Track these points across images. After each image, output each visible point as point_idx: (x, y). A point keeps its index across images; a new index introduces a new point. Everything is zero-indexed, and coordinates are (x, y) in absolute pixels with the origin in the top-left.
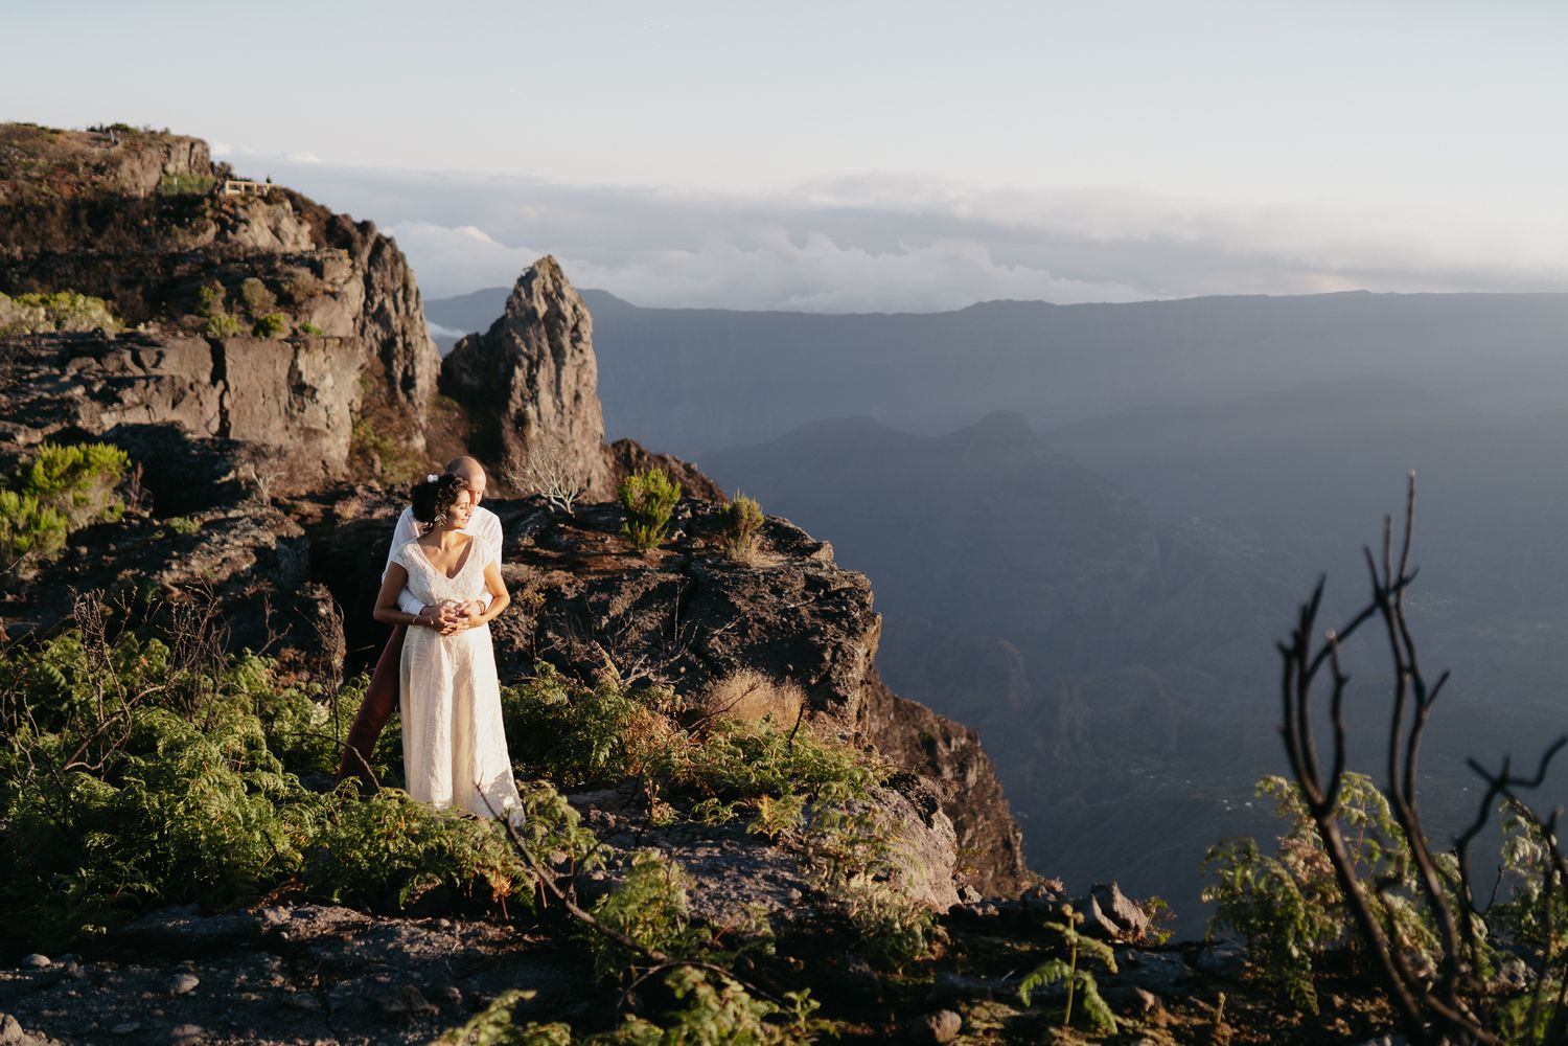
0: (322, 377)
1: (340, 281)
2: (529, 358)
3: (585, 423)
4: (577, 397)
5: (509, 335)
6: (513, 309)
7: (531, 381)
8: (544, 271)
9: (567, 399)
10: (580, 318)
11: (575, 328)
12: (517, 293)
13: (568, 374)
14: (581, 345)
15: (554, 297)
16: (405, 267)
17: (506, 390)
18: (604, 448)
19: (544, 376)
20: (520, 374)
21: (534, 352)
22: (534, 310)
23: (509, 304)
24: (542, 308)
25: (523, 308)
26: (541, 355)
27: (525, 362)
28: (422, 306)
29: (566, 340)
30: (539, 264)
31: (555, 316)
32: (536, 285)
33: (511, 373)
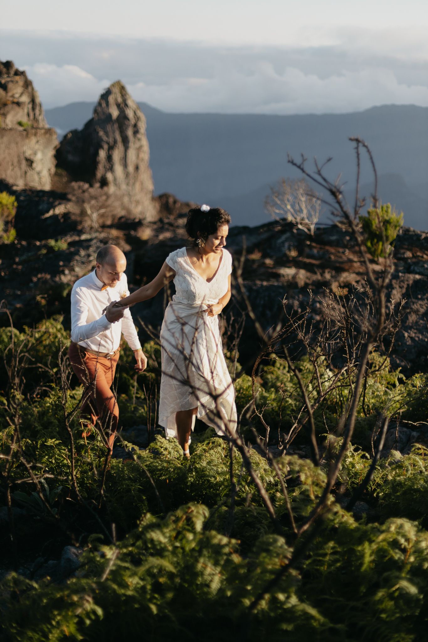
0: (35, 154)
1: (17, 96)
2: (108, 143)
3: (142, 183)
4: (137, 168)
5: (95, 130)
6: (98, 114)
7: (109, 158)
8: (116, 90)
9: (131, 169)
10: (138, 119)
11: (135, 126)
12: (100, 104)
13: (132, 154)
14: (139, 136)
15: (122, 106)
16: (33, 89)
17: (94, 164)
18: (153, 199)
19: (117, 155)
20: (102, 154)
21: (111, 140)
22: (110, 116)
23: (95, 111)
24: (115, 113)
25: (104, 113)
26: (115, 142)
27: (106, 146)
28: (43, 113)
29: (130, 133)
30: (113, 85)
31: (123, 117)
32: (111, 99)
33: (97, 154)
